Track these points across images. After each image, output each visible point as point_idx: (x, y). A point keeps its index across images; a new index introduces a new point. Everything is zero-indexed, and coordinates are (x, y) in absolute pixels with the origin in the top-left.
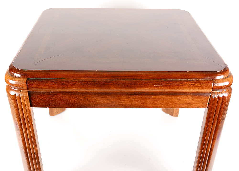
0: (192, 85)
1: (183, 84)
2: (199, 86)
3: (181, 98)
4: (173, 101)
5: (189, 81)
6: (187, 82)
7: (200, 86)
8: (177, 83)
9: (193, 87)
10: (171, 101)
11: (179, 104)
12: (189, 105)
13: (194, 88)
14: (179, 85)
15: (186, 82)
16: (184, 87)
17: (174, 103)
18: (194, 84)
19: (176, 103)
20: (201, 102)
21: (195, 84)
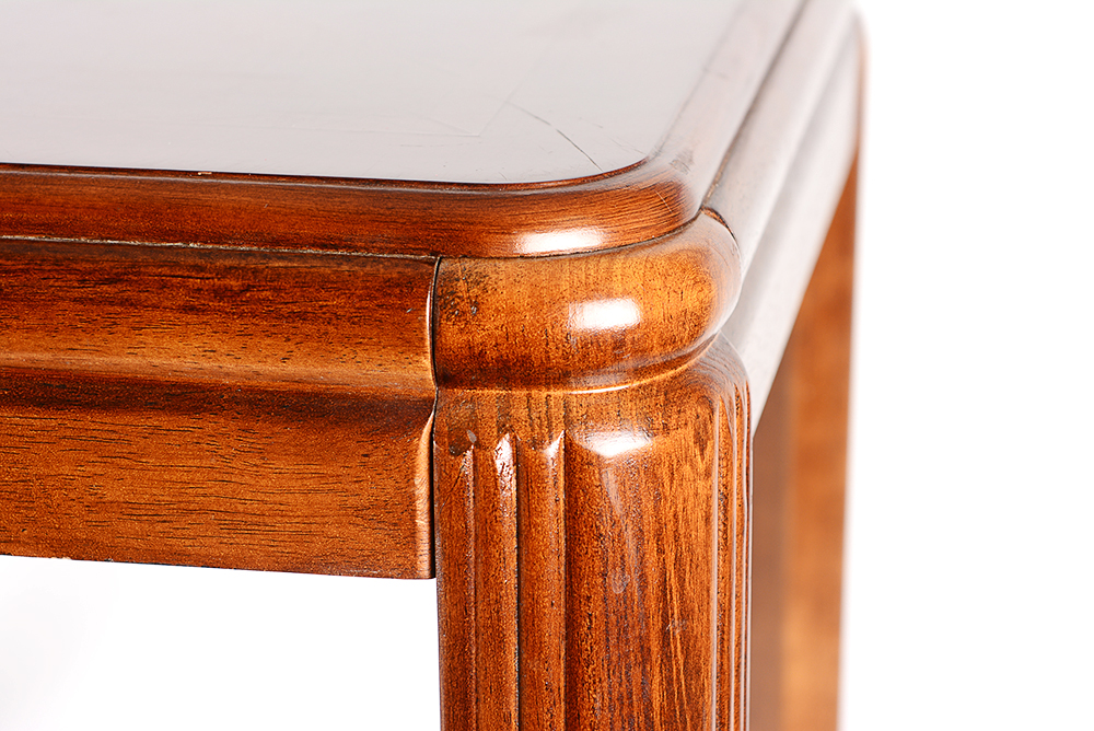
0: (219, 293)
1: (130, 282)
2: (285, 310)
3: (142, 442)
4: (66, 469)
5: (190, 261)
6: (177, 264)
7: (303, 316)
8: (70, 271)
9: (237, 325)
10: (43, 471)
11: (129, 510)
12: (233, 528)
13: (242, 334)
14: (88, 291)
15: (166, 270)
16: (148, 314)
17: (79, 500)
18: (234, 283)
19: (101, 504)
20: (352, 501)
21: (248, 288)
